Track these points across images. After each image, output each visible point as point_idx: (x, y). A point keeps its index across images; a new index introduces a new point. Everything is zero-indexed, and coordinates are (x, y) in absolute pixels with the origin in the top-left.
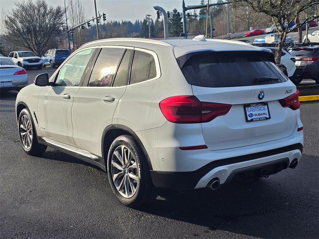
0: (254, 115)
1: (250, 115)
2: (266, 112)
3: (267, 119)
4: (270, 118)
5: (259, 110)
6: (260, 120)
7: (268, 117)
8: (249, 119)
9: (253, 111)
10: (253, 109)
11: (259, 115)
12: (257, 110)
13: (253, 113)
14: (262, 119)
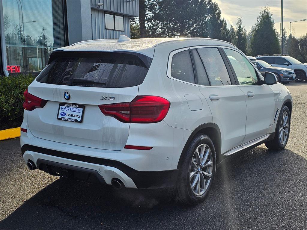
0: (66, 115)
1: (62, 114)
2: (80, 115)
3: (76, 121)
4: (81, 122)
5: (73, 111)
6: (69, 120)
7: (80, 121)
8: (60, 117)
9: (66, 110)
10: (68, 108)
11: (72, 115)
12: (71, 111)
13: (66, 113)
14: (72, 120)
